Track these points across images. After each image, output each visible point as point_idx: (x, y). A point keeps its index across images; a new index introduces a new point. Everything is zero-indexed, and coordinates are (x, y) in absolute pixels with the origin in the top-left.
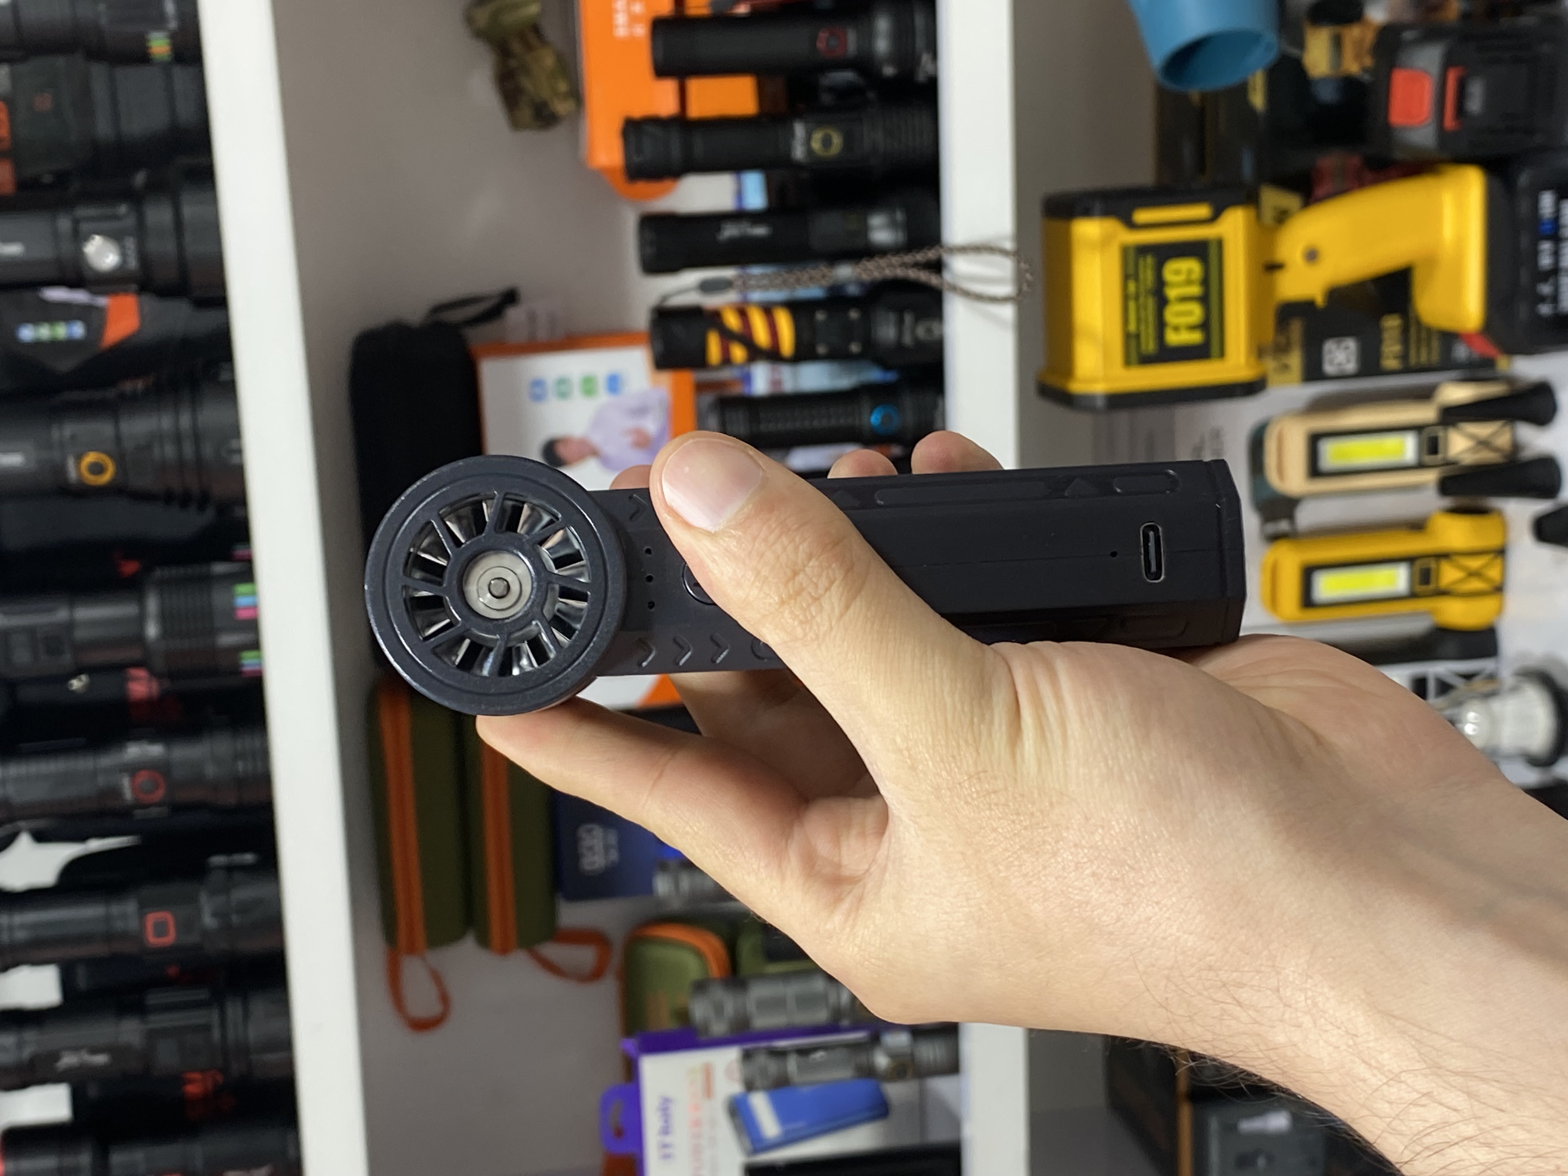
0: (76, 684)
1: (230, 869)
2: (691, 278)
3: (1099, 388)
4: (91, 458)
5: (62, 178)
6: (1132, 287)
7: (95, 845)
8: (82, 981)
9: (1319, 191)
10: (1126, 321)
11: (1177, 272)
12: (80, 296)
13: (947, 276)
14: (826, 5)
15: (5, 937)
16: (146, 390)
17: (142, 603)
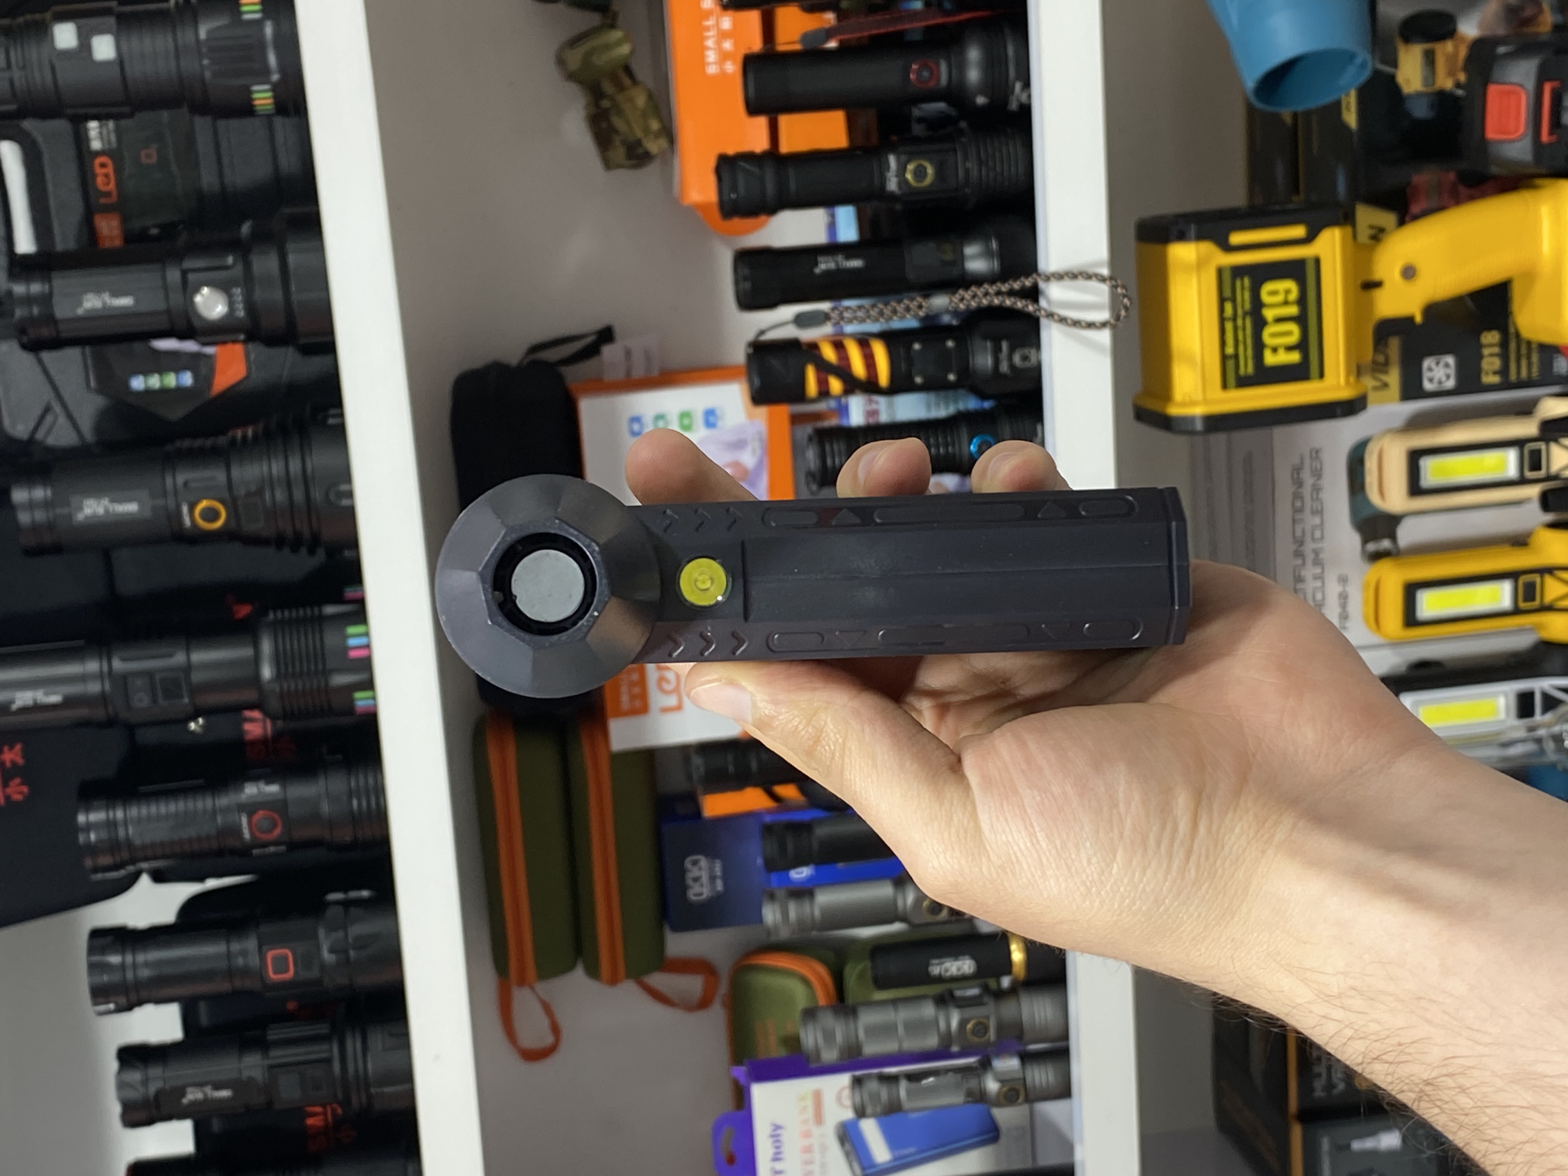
0: (193, 726)
1: (346, 904)
2: (788, 312)
3: (1198, 411)
4: (204, 504)
5: (169, 231)
6: (1228, 307)
7: (212, 883)
8: (204, 1017)
9: (1415, 209)
10: (1223, 344)
11: (1274, 293)
12: (190, 346)
13: (1043, 303)
14: (917, 37)
15: (130, 975)
16: (255, 436)
17: (256, 645)
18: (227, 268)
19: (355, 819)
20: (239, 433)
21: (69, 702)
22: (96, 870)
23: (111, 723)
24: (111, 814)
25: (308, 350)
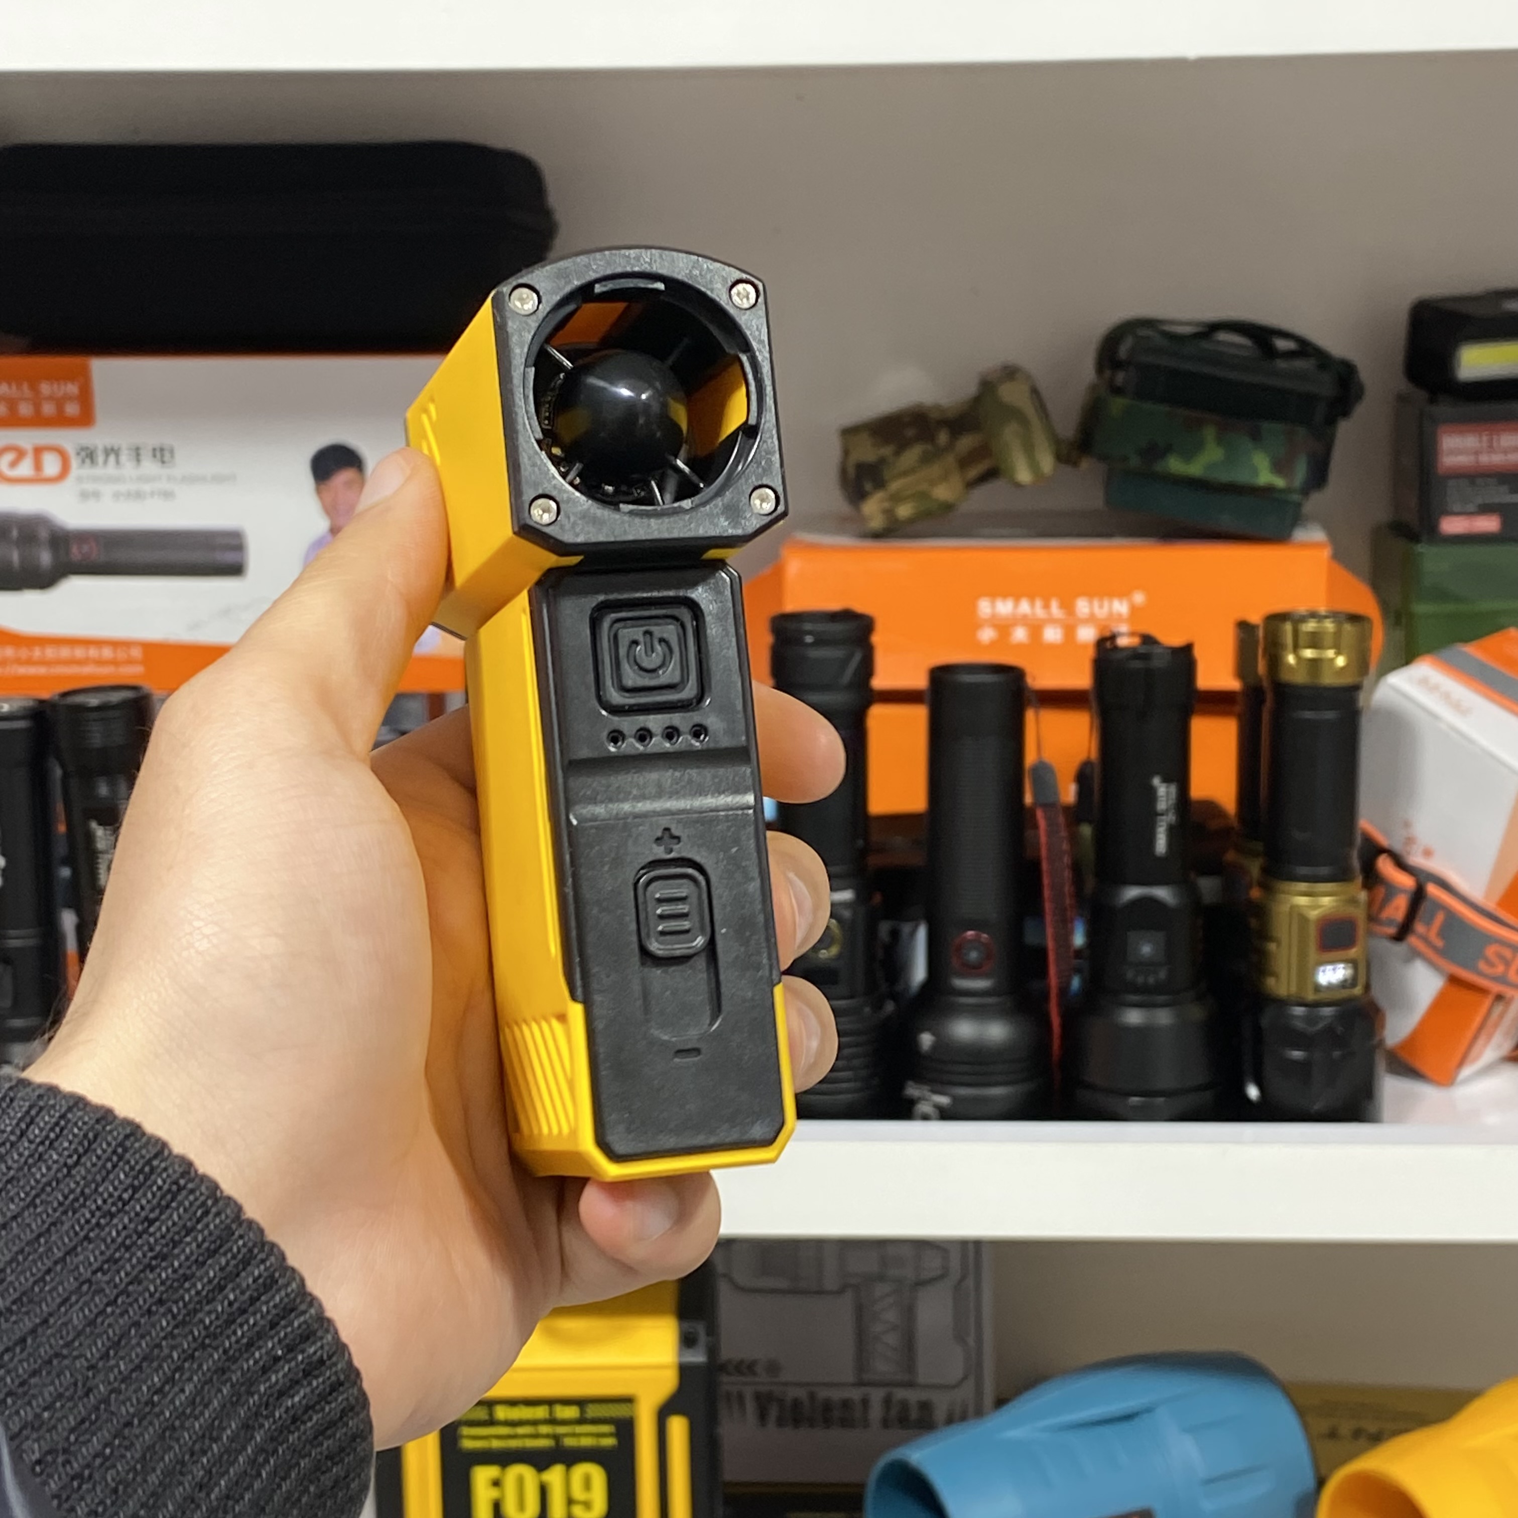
6: (570, 1412)
10: (512, 1403)
11: (587, 1484)
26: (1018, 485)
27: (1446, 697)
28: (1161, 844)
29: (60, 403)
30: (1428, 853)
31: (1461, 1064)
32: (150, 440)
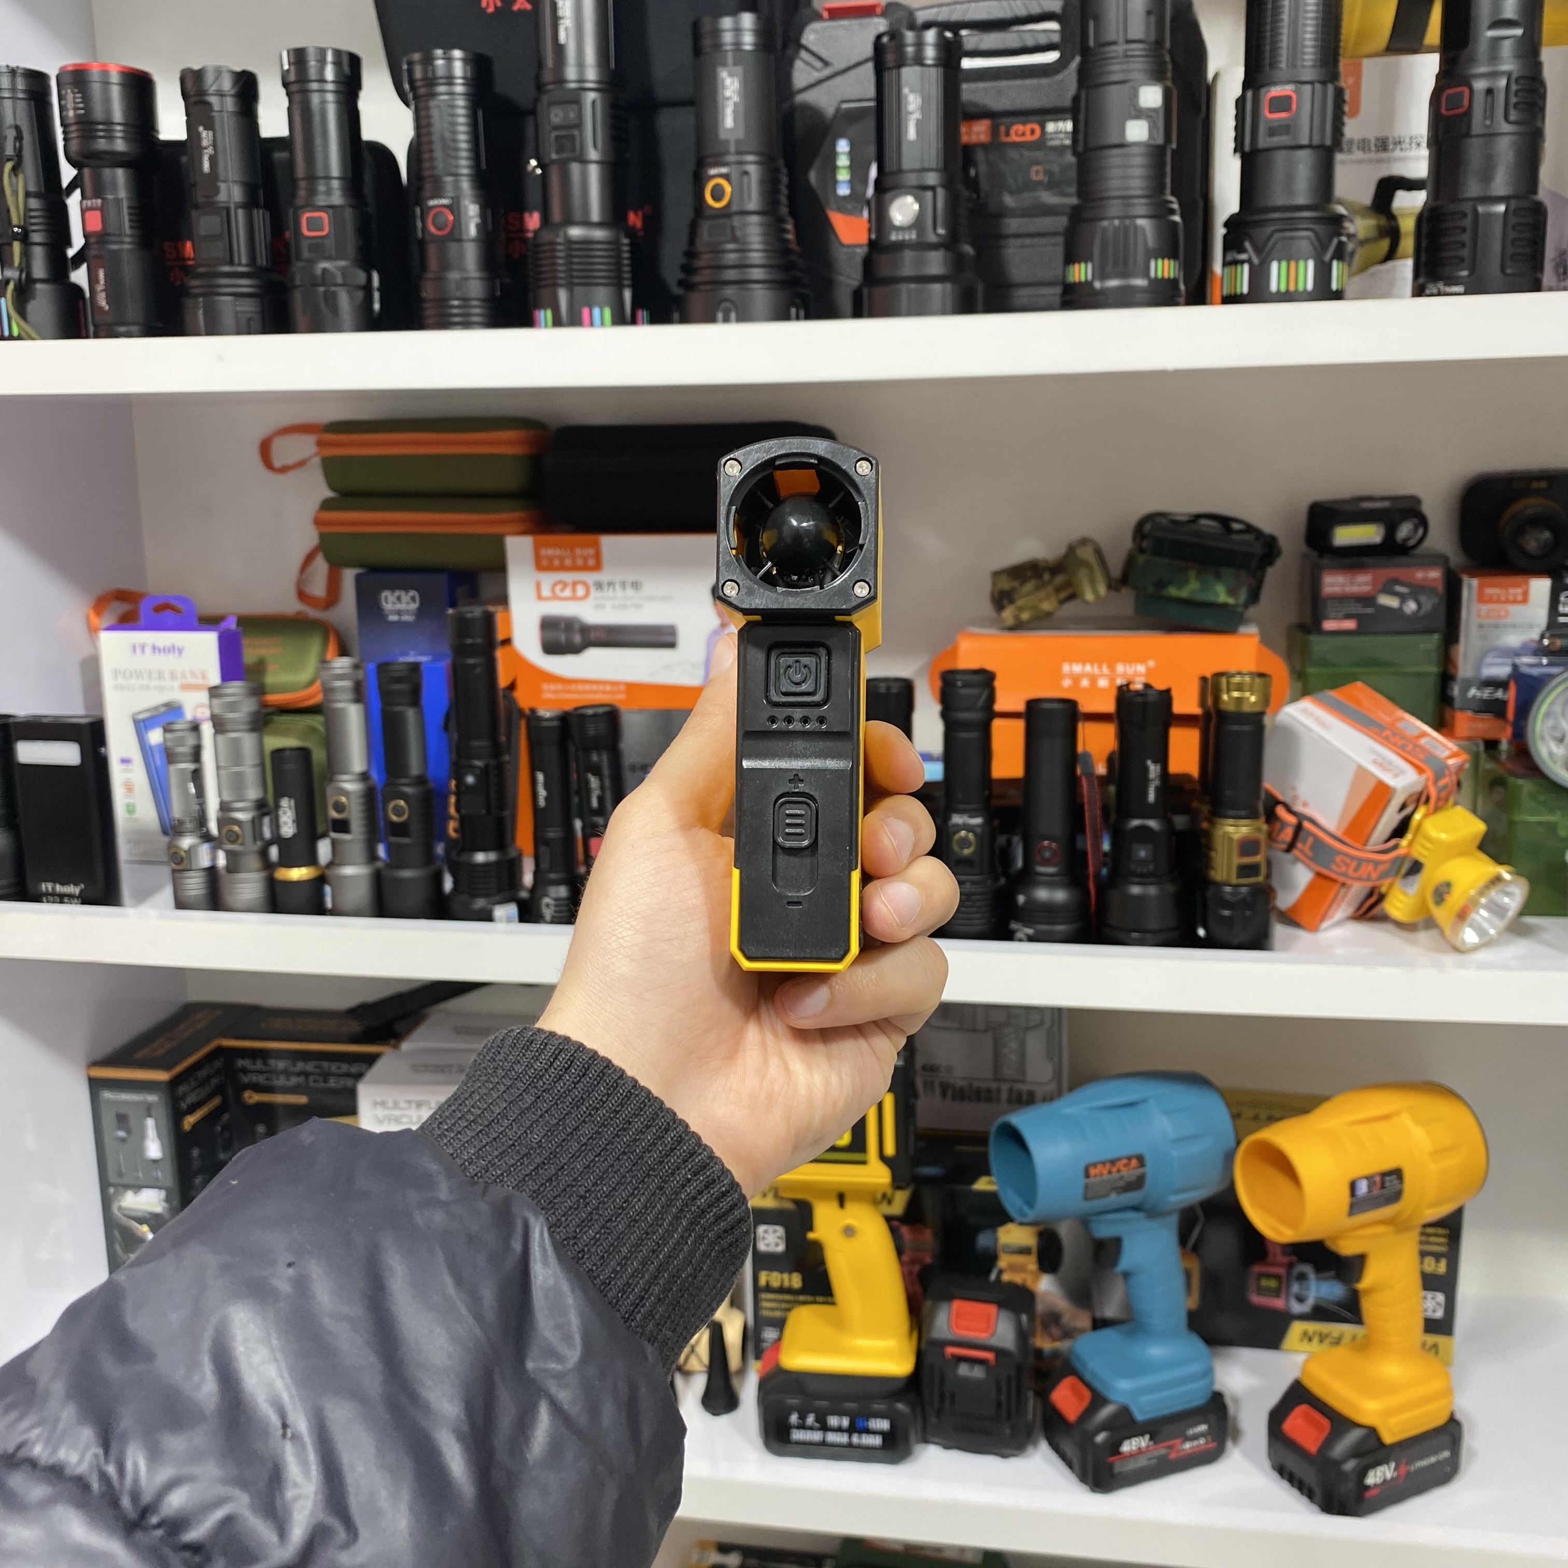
0: (533, 163)
1: (367, 288)
8: (278, 156)
12: (870, 192)
14: (1079, 845)
15: (314, 86)
16: (786, 241)
17: (599, 225)
18: (935, 228)
19: (442, 302)
20: (789, 226)
21: (560, 50)
22: (410, 63)
23: (540, 87)
24: (459, 81)
25: (857, 296)
26: (1087, 603)
27: (1318, 720)
28: (1151, 797)
29: (585, 559)
30: (1305, 804)
31: (1322, 919)
32: (630, 578)
